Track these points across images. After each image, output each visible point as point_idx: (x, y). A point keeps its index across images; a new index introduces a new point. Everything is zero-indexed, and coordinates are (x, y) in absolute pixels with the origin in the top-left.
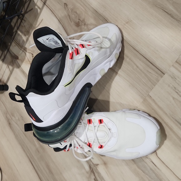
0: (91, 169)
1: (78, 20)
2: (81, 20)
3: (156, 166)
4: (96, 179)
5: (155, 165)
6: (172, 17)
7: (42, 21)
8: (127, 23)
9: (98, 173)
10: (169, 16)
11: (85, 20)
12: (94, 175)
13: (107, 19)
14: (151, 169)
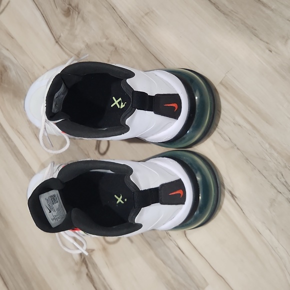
0: (83, 257)
1: (67, 6)
2: (73, 5)
3: (183, 253)
4: (89, 275)
5: (182, 251)
6: (217, 8)
7: (8, 4)
8: (146, 14)
9: (94, 264)
10: (213, 7)
11: (80, 7)
12: (87, 268)
13: (115, 6)
14: (176, 258)
